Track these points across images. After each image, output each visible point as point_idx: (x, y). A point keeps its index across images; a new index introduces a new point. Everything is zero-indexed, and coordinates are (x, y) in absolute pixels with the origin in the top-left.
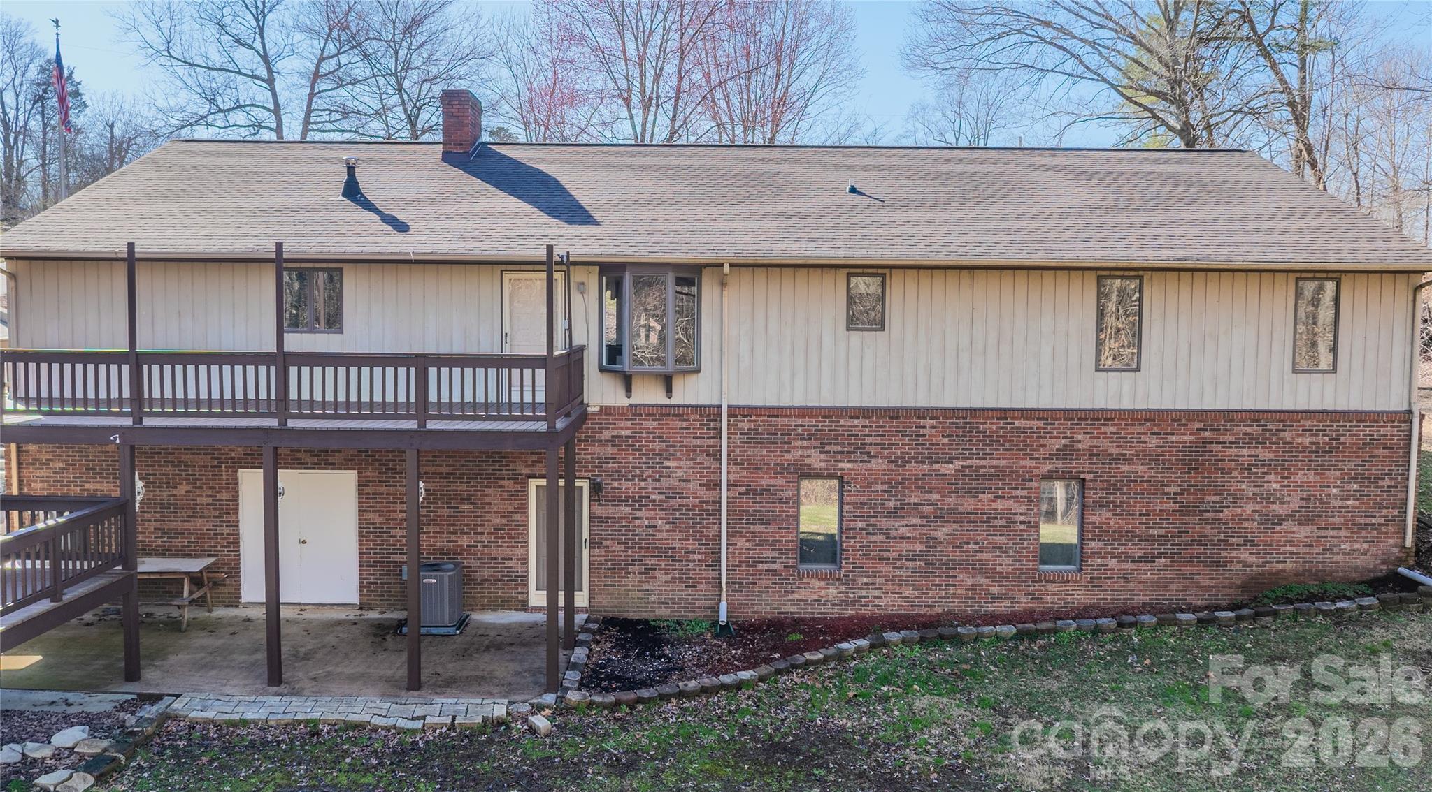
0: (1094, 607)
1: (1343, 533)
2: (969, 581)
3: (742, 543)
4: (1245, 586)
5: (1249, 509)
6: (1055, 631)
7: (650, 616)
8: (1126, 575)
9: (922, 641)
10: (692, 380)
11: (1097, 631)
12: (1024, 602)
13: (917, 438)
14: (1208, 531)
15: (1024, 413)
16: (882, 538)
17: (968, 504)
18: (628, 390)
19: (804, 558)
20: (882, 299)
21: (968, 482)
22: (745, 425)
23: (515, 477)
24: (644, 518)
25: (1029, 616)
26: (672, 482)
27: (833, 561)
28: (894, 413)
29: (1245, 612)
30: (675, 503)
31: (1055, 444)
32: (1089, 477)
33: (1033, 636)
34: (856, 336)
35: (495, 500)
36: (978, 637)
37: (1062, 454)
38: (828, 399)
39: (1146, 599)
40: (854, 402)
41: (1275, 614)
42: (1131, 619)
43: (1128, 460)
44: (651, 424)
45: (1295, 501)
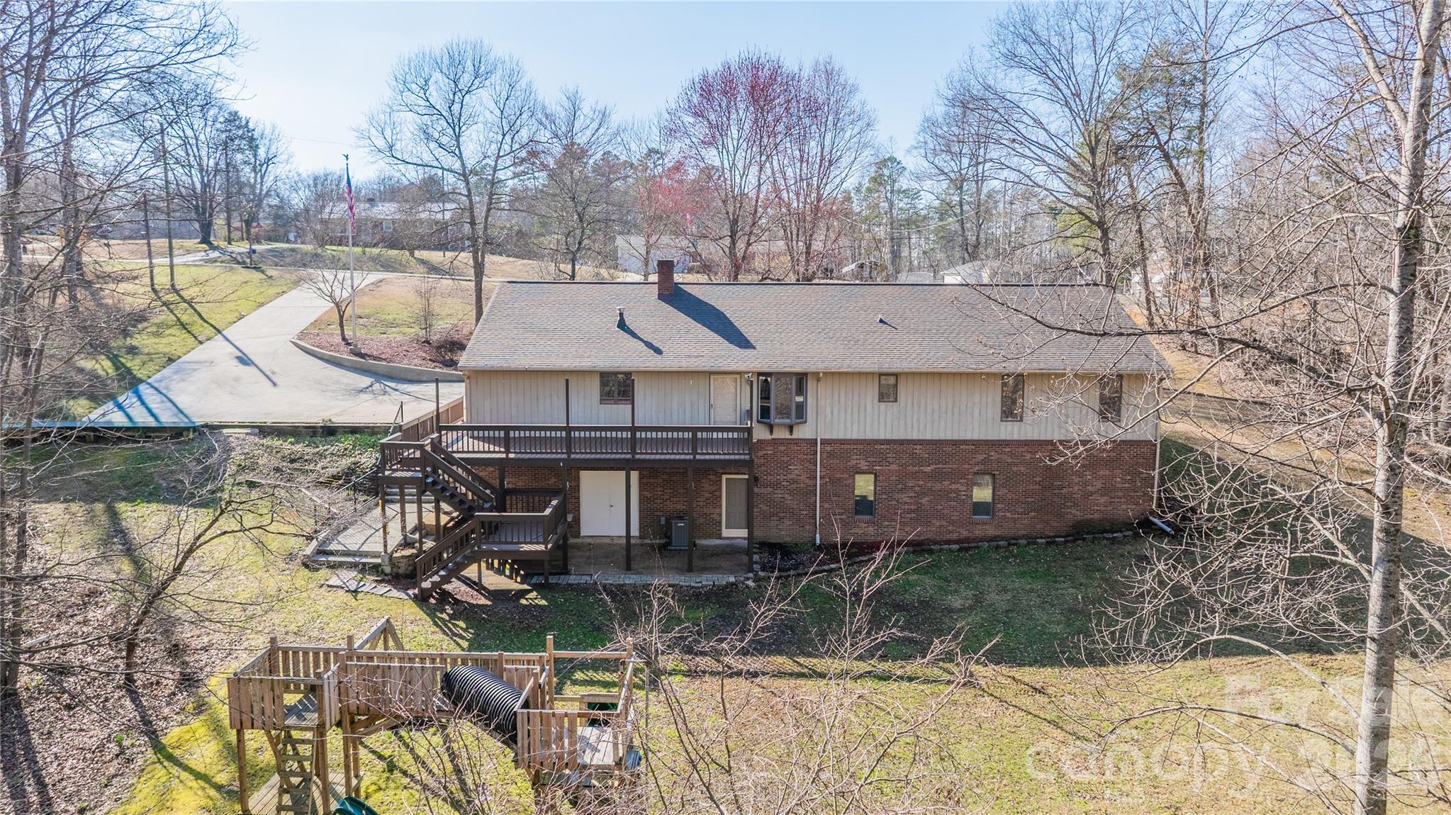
0: (999, 536)
1: (1123, 500)
2: (938, 524)
3: (826, 506)
4: (1074, 526)
5: (1076, 488)
6: (978, 547)
7: (781, 541)
8: (1015, 520)
9: (914, 552)
10: (801, 426)
11: (998, 547)
12: (965, 533)
13: (913, 455)
14: (1056, 499)
15: (965, 442)
16: (895, 503)
17: (938, 486)
18: (771, 432)
19: (857, 512)
20: (896, 385)
21: (937, 476)
22: (828, 448)
23: (716, 473)
24: (779, 495)
25: (967, 540)
26: (793, 476)
27: (871, 514)
28: (902, 442)
29: (1070, 538)
30: (794, 486)
31: (980, 457)
32: (997, 473)
33: (967, 549)
34: (883, 405)
35: (706, 485)
36: (940, 550)
37: (983, 462)
38: (870, 435)
39: (1025, 533)
40: (882, 437)
41: (1084, 539)
42: (1014, 542)
43: (1016, 465)
44: (782, 448)
45: (1099, 485)
